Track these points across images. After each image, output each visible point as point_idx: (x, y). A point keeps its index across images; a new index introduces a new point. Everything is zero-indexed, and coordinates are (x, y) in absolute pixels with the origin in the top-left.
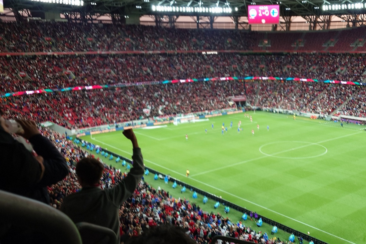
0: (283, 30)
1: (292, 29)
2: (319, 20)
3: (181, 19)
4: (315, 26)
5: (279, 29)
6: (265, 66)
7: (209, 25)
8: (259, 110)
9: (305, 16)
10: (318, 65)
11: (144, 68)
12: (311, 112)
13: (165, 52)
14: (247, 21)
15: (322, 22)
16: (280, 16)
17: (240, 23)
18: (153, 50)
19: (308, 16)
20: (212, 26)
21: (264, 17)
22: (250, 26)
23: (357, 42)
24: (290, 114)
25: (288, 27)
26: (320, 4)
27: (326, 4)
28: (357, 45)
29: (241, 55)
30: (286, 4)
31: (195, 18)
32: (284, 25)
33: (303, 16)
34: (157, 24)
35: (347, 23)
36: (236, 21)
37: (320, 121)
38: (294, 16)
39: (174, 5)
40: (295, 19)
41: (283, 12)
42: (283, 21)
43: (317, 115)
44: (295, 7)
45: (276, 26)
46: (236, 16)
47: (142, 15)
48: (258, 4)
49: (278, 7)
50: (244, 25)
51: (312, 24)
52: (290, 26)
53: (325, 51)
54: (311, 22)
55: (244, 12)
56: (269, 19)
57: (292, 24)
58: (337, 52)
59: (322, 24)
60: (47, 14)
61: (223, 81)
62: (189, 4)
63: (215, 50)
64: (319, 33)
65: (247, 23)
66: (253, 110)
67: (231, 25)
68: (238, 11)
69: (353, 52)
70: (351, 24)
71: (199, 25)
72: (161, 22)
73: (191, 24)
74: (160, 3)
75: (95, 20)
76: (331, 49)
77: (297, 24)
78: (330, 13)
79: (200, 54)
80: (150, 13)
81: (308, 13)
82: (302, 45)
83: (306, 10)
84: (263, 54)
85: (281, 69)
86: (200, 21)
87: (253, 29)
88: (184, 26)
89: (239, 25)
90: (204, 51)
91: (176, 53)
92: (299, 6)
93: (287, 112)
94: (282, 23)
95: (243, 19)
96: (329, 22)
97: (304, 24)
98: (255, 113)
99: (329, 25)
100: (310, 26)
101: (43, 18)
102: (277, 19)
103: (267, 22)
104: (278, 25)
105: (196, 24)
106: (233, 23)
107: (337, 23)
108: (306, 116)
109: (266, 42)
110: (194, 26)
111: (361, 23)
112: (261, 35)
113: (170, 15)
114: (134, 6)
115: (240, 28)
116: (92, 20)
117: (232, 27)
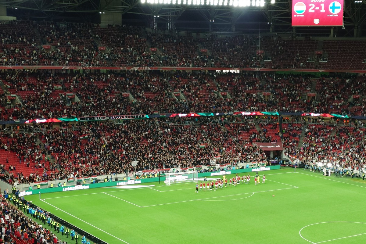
6: (316, 95)
13: (158, 69)
18: (139, 65)
21: (317, 14)
41: (350, 7)
56: (326, 17)
66: (293, 166)
90: (218, 68)
98: (295, 171)
112: (312, 44)
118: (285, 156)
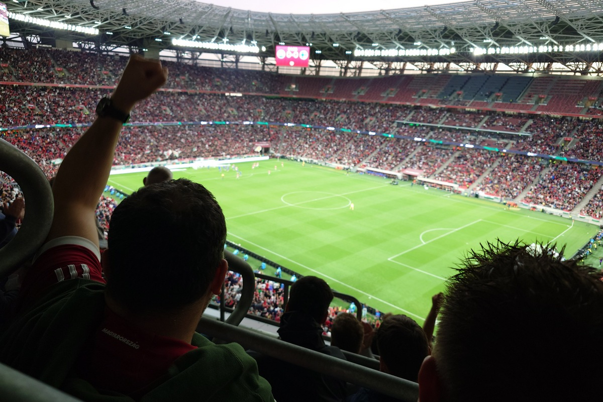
0: (311, 74)
1: (322, 74)
2: (350, 66)
3: (204, 56)
4: (346, 72)
5: (307, 73)
6: (291, 112)
7: (234, 64)
8: (283, 157)
9: (336, 60)
10: (347, 114)
11: (163, 107)
12: (337, 163)
13: (186, 91)
14: (274, 62)
15: (354, 68)
16: (310, 59)
17: (267, 64)
18: (173, 88)
19: (339, 60)
20: (237, 66)
21: (292, 59)
22: (278, 68)
23: (388, 92)
24: (315, 163)
25: (318, 72)
26: (352, 49)
27: (359, 48)
28: (388, 94)
29: (267, 98)
30: (317, 47)
31: (220, 55)
32: (313, 69)
33: (334, 60)
34: (178, 60)
35: (379, 71)
36: (263, 61)
37: (345, 173)
38: (324, 59)
39: (197, 40)
40: (324, 63)
41: (313, 56)
42: (313, 64)
43: (342, 166)
44: (326, 51)
45: (305, 69)
46: (263, 56)
47: (162, 49)
48: (287, 44)
49: (308, 49)
50: (271, 67)
51: (343, 70)
52: (319, 71)
53: (355, 99)
54: (341, 68)
55: (271, 52)
56: (298, 62)
57: (321, 69)
58: (367, 101)
59: (353, 71)
60: (58, 42)
61: (247, 126)
62: (213, 40)
63: (239, 91)
64: (350, 80)
65: (275, 65)
66: (277, 157)
67: (257, 65)
68: (267, 51)
69: (384, 101)
70: (383, 72)
71: (224, 64)
72: (182, 58)
73: (214, 62)
74: (182, 37)
75: (111, 51)
76: (361, 97)
77: (327, 69)
78: (362, 59)
79: (223, 95)
80: (171, 47)
81: (339, 58)
82: (331, 92)
83: (338, 55)
84: (290, 99)
85: (308, 116)
86: (225, 60)
87: (280, 71)
88: (207, 64)
89: (266, 66)
90: (227, 92)
91: (198, 93)
92: (330, 49)
93: (312, 161)
94: (311, 66)
95: (270, 60)
96: (360, 68)
97: (334, 69)
98: (278, 160)
99: (360, 72)
100: (341, 72)
101: (54, 46)
102: (306, 62)
103: (296, 65)
104: (307, 69)
105: (220, 63)
106: (259, 63)
107: (369, 71)
108: (330, 166)
109: (294, 86)
110: (217, 65)
111: (393, 72)
112: (289, 78)
113: (193, 50)
114: (153, 38)
115: (267, 69)
116: (108, 51)
117: (258, 67)
118: (271, 151)
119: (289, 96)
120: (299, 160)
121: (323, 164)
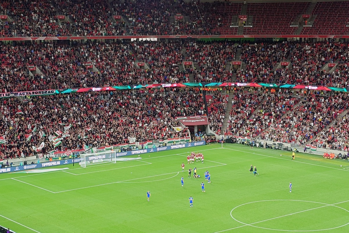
6: (241, 63)
12: (325, 146)
13: (68, 38)
18: (46, 35)
24: (286, 149)
29: (199, 42)
43: (336, 152)
61: (167, 90)
63: (153, 34)
79: (127, 41)
82: (308, 25)
84: (239, 41)
85: (271, 68)
90: (134, 35)
91: (86, 40)
93: (280, 145)
98: (222, 147)
108: (314, 153)
112: (235, 7)
118: (210, 131)
119: (238, 36)
120: (258, 145)
121: (301, 150)
